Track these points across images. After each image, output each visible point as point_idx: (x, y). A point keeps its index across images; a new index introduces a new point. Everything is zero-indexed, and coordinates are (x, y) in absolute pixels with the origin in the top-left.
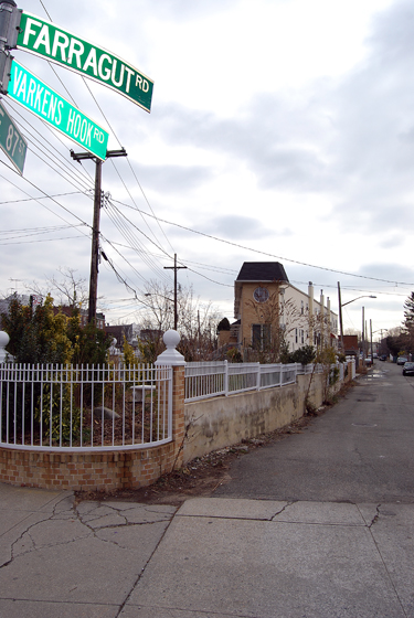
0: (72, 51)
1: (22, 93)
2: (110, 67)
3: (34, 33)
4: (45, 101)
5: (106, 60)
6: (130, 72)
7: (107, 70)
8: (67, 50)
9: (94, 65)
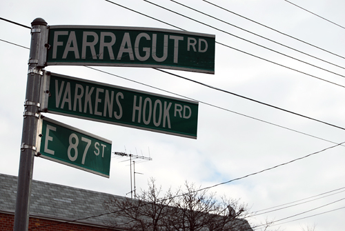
0: (103, 44)
1: (66, 104)
2: (149, 44)
3: (61, 44)
4: (98, 100)
5: (143, 39)
6: (177, 39)
7: (145, 49)
8: (97, 47)
9: (129, 50)
